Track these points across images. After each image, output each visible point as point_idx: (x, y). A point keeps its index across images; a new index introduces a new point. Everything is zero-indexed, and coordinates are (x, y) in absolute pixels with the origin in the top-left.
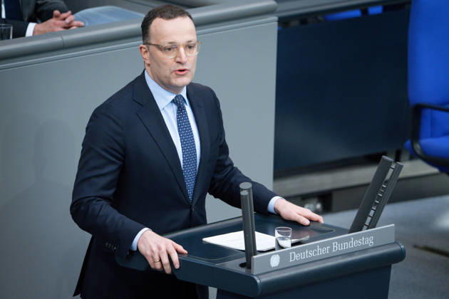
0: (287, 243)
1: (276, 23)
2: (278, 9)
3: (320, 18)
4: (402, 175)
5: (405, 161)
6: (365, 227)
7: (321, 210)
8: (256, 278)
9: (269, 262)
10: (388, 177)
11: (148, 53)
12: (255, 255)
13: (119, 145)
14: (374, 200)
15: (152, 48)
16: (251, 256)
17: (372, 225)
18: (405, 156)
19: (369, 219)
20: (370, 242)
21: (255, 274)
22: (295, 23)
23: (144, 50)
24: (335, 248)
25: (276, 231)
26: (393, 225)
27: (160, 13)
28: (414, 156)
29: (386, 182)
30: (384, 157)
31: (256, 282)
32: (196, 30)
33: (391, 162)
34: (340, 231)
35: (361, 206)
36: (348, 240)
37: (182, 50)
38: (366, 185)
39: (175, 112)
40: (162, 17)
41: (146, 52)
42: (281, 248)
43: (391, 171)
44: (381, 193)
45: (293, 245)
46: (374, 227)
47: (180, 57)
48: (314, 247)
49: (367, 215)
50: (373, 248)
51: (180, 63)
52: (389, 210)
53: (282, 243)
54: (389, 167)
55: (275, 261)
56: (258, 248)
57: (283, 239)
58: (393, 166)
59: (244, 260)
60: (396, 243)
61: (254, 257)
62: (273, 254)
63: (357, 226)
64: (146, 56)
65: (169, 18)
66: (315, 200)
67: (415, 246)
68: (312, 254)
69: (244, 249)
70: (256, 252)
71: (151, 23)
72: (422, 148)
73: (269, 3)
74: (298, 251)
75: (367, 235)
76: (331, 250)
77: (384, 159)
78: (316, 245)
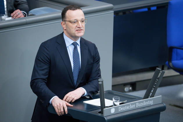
0: (118, 103)
1: (113, 14)
2: (114, 8)
3: (131, 11)
4: (164, 76)
5: (166, 70)
6: (149, 97)
7: (132, 90)
8: (105, 118)
9: (110, 111)
10: (159, 76)
11: (65, 25)
12: (105, 108)
14: (153, 85)
15: (67, 22)
16: (103, 108)
17: (152, 96)
18: (166, 68)
20: (151, 103)
21: (105, 116)
22: (121, 14)
23: (63, 24)
24: (137, 105)
25: (113, 98)
26: (161, 96)
27: (70, 8)
28: (169, 68)
29: (158, 79)
30: (157, 68)
33: (160, 70)
34: (139, 98)
35: (148, 89)
36: (143, 102)
37: (80, 22)
38: (150, 80)
40: (71, 9)
41: (64, 24)
42: (115, 105)
43: (160, 74)
44: (156, 83)
45: (120, 104)
46: (153, 97)
47: (79, 25)
48: (129, 105)
49: (150, 92)
50: (153, 105)
51: (79, 28)
52: (159, 90)
53: (116, 103)
54: (159, 72)
55: (113, 111)
56: (106, 105)
57: (116, 102)
58: (161, 72)
59: (100, 110)
60: (162, 103)
61: (104, 109)
62: (112, 108)
63: (146, 96)
64: (64, 26)
65: (74, 10)
66: (129, 86)
67: (170, 105)
68: (128, 108)
69: (100, 106)
70: (105, 107)
71: (66, 12)
72: (173, 64)
73: (110, 5)
74: (122, 107)
75: (150, 100)
76: (135, 106)
77: (157, 69)
78: (130, 104)
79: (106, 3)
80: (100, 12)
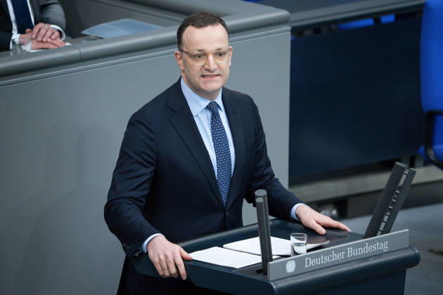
1: (290, 33)
2: (291, 19)
3: (333, 27)
4: (415, 181)
5: (419, 167)
6: (379, 232)
7: (336, 216)
8: (272, 284)
9: (285, 267)
10: (401, 183)
11: (182, 60)
12: (271, 261)
13: (152, 150)
14: (388, 205)
16: (267, 261)
17: (387, 231)
18: (419, 162)
19: (383, 224)
20: (384, 247)
21: (271, 279)
22: (309, 33)
23: (179, 56)
24: (350, 254)
26: (407, 230)
27: (192, 22)
28: (427, 162)
29: (400, 188)
30: (397, 163)
31: (272, 287)
32: (229, 37)
33: (404, 169)
34: (354, 236)
35: (374, 212)
36: (363, 245)
38: (380, 191)
39: (210, 118)
40: (193, 25)
41: (181, 58)
43: (404, 177)
44: (395, 198)
45: (308, 251)
46: (389, 232)
47: (209, 65)
48: (329, 253)
49: (381, 220)
50: (387, 253)
51: (208, 70)
52: (402, 216)
54: (403, 173)
55: (291, 267)
58: (406, 172)
59: (260, 266)
60: (410, 247)
61: (271, 263)
62: (289, 260)
63: (372, 232)
64: (181, 62)
65: (200, 26)
66: (331, 207)
67: (431, 251)
68: (327, 259)
70: (271, 259)
71: (184, 30)
72: (435, 154)
73: (282, 13)
74: (313, 257)
75: (381, 240)
76: (346, 255)
77: (398, 166)
78: (332, 250)
79: (271, 8)
80: (259, 30)
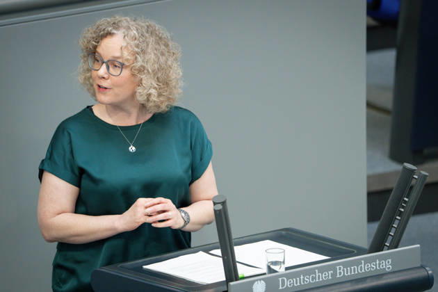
6: (386, 248)
9: (252, 289)
14: (395, 215)
19: (390, 238)
20: (387, 265)
24: (340, 273)
26: (419, 245)
30: (405, 164)
33: (413, 172)
43: (414, 182)
44: (403, 207)
46: (396, 247)
49: (388, 233)
50: (391, 273)
54: (412, 177)
55: (259, 289)
58: (416, 176)
60: (422, 267)
61: (231, 284)
62: (257, 280)
63: (377, 246)
68: (309, 280)
75: (384, 258)
76: (334, 275)
